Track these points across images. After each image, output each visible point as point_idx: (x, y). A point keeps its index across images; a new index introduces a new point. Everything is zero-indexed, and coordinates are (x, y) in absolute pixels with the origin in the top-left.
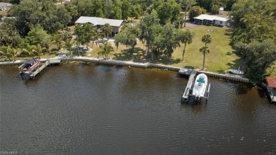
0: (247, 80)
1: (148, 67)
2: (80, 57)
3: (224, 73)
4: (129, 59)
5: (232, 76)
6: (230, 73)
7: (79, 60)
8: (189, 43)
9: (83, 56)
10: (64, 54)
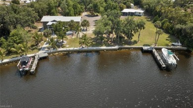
0: (186, 48)
1: (119, 49)
2: (61, 49)
3: (169, 46)
4: (102, 46)
5: (176, 47)
6: (173, 45)
7: (61, 51)
8: (144, 29)
9: (62, 47)
10: (44, 48)
